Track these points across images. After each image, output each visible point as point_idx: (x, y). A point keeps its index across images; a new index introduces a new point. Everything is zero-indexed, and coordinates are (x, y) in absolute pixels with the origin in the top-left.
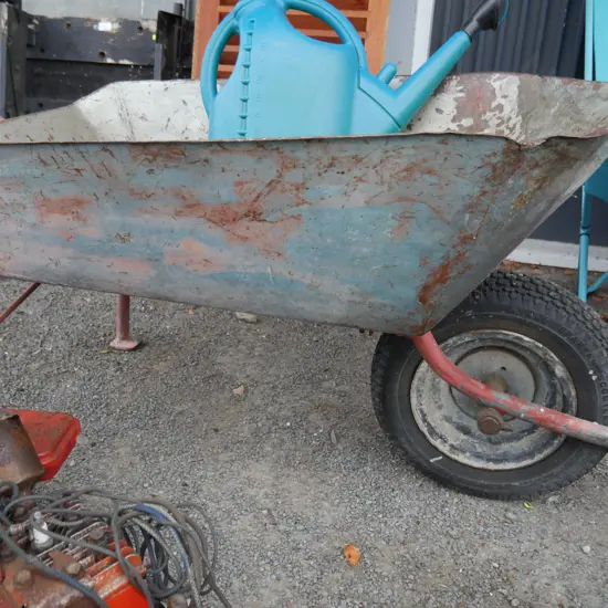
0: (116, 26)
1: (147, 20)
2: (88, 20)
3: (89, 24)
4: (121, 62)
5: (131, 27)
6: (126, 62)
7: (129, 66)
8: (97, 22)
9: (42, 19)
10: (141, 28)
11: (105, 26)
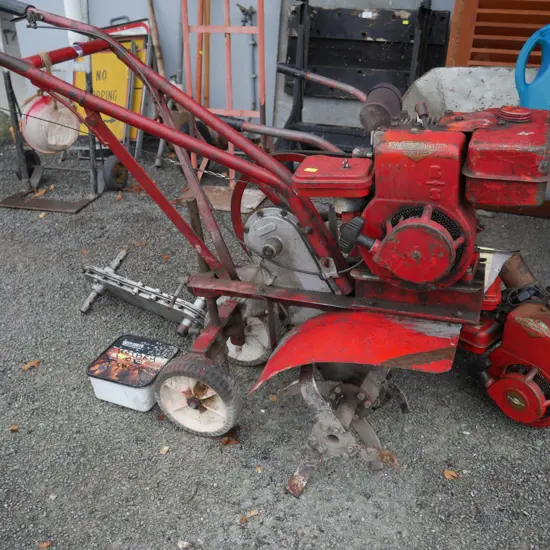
0: (376, 14)
1: (399, 10)
2: (354, 10)
3: (355, 14)
4: (378, 40)
5: (386, 15)
6: (382, 40)
7: (383, 42)
8: (361, 12)
9: (320, 10)
10: (394, 16)
11: (367, 15)
